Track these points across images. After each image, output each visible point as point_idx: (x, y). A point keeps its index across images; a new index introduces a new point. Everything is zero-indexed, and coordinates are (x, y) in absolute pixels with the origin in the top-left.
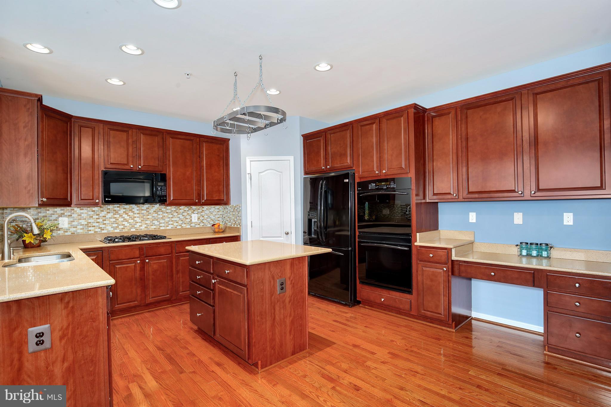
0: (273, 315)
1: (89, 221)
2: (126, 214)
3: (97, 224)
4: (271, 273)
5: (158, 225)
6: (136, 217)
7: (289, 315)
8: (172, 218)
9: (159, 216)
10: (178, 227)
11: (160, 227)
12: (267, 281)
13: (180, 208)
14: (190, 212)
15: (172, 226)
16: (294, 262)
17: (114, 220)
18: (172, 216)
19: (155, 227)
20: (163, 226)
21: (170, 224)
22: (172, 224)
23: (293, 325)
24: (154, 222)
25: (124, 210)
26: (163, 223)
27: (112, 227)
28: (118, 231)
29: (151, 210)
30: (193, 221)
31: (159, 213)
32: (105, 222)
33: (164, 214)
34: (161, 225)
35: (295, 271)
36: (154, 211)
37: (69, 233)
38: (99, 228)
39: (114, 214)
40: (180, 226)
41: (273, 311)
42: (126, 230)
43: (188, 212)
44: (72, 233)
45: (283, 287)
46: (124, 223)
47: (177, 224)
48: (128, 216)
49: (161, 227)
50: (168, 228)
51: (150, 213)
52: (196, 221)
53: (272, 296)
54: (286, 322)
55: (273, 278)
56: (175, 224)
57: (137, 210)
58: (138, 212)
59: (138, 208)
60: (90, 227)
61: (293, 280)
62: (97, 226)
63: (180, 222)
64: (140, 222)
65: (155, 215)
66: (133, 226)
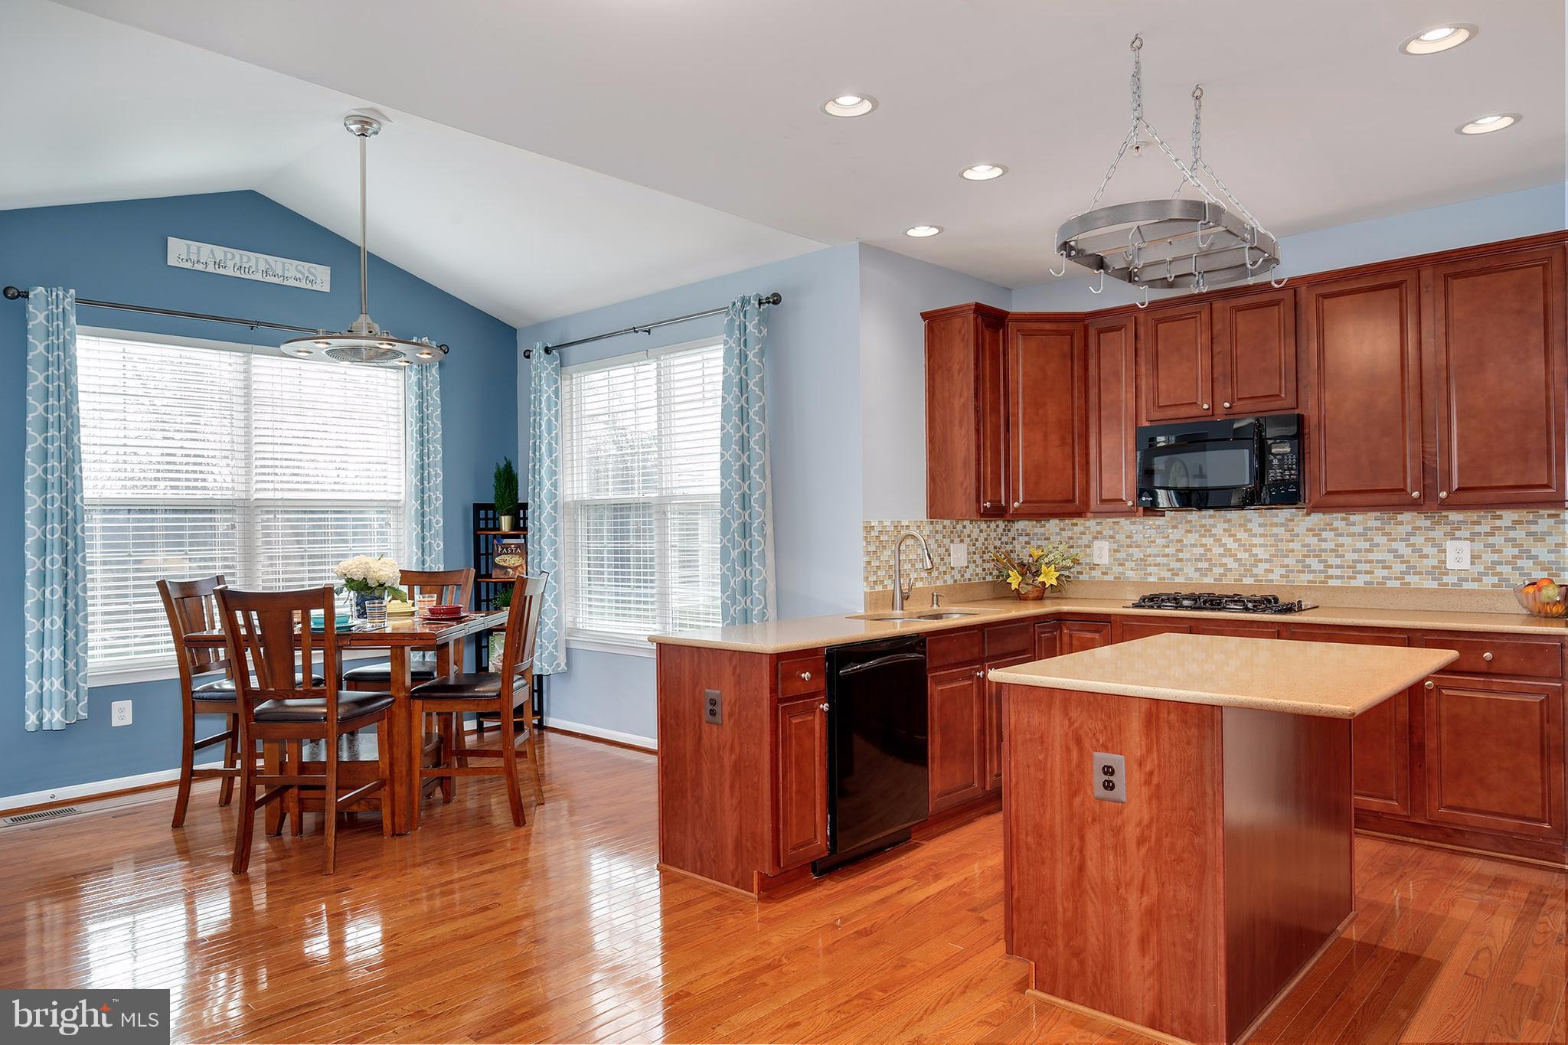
0: (1076, 853)
1: (1149, 551)
2: (1230, 536)
3: (1164, 560)
4: (1071, 723)
5: (1320, 572)
6: (1255, 545)
7: (1137, 882)
8: (1367, 551)
9: (1324, 545)
10: (1390, 584)
11: (1326, 577)
12: (1057, 745)
13: (1400, 517)
14: (1438, 534)
15: (1368, 578)
16: (1161, 715)
17: (1201, 550)
18: (1367, 545)
19: (1310, 577)
20: (1338, 577)
21: (1360, 572)
22: (1367, 572)
23: (1155, 926)
24: (1308, 561)
25: (1226, 526)
26: (1338, 567)
27: (1197, 570)
28: (1209, 580)
29: (1298, 526)
30: (1451, 564)
31: (1324, 535)
32: (1181, 555)
33: (1341, 540)
34: (1331, 572)
35: (1167, 746)
36: (1309, 530)
37: (1110, 578)
38: (1168, 570)
39: (1200, 536)
40: (1396, 579)
41: (1077, 841)
42: (1230, 580)
43: (1431, 534)
44: (1115, 578)
45: (1112, 781)
46: (1224, 560)
47: (1385, 573)
48: (1235, 541)
49: (1331, 577)
50: (1354, 583)
51: (1297, 535)
52: (1466, 564)
53: (1074, 794)
54: (1126, 900)
55: (1079, 741)
56: (1380, 573)
57: (1260, 525)
58: (1261, 530)
59: (1261, 520)
60: (1150, 565)
61: (1156, 773)
62: (1164, 565)
63: (1399, 568)
64: (1267, 561)
65: (1313, 541)
66: (1248, 571)
